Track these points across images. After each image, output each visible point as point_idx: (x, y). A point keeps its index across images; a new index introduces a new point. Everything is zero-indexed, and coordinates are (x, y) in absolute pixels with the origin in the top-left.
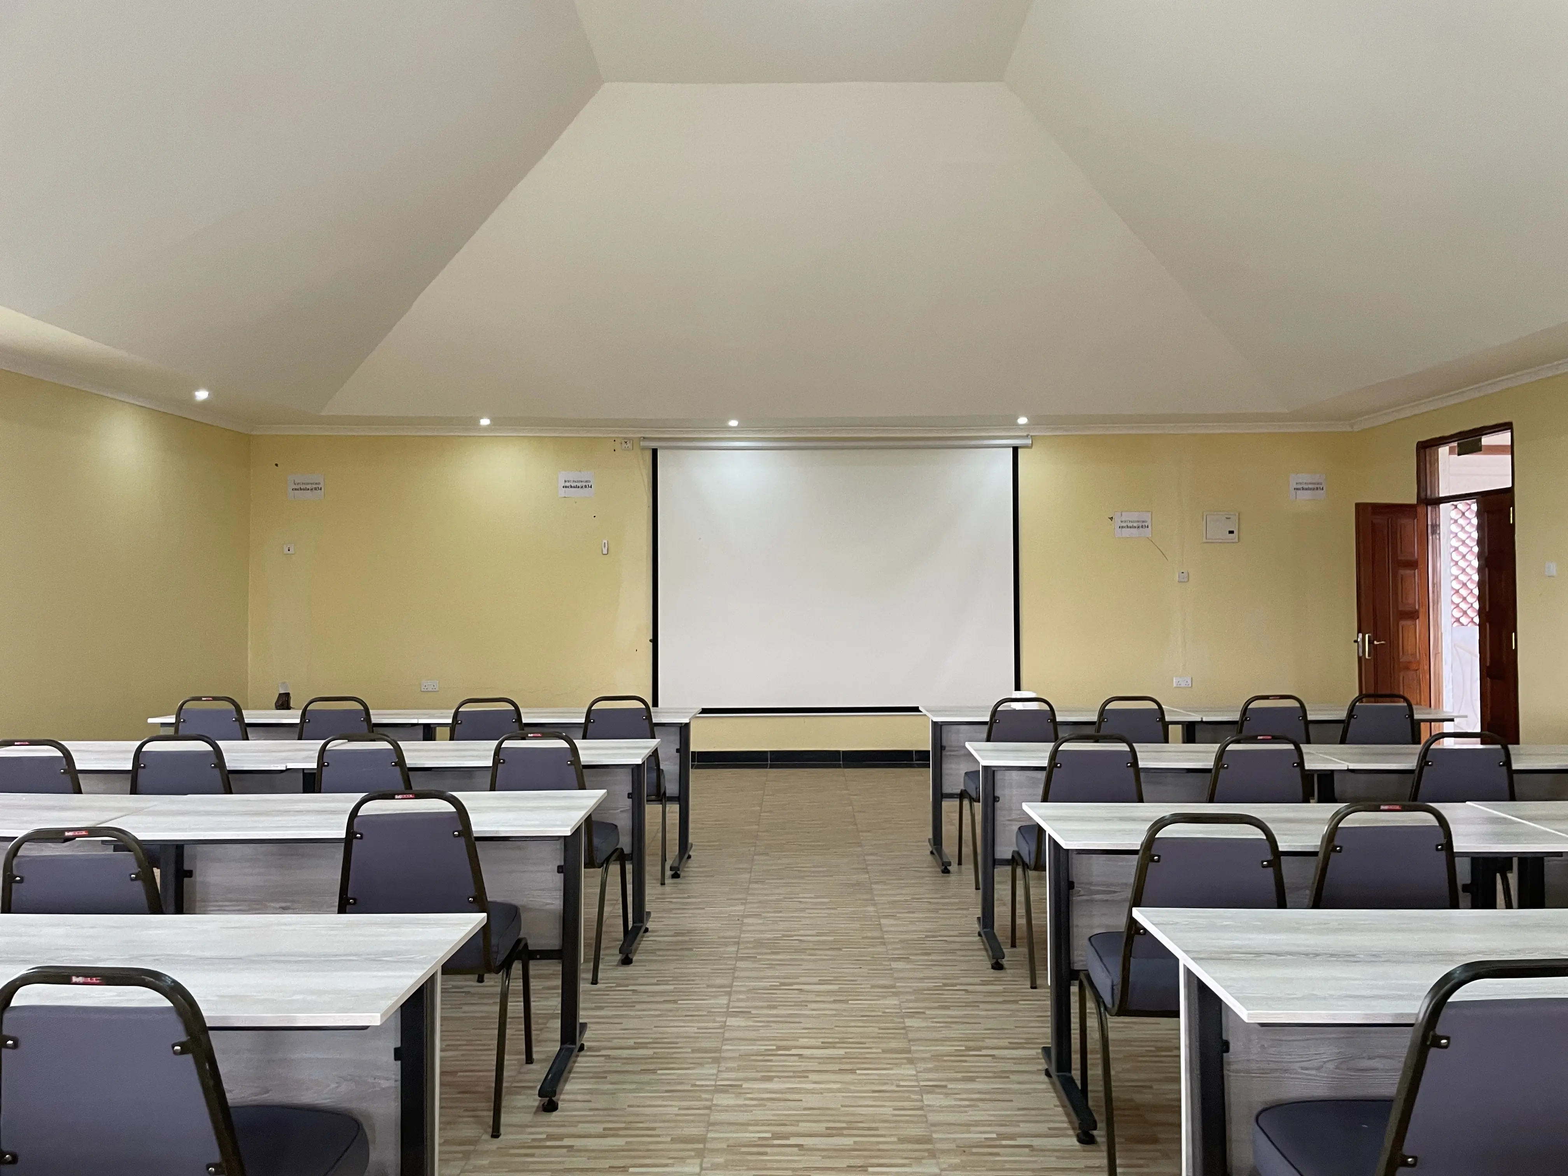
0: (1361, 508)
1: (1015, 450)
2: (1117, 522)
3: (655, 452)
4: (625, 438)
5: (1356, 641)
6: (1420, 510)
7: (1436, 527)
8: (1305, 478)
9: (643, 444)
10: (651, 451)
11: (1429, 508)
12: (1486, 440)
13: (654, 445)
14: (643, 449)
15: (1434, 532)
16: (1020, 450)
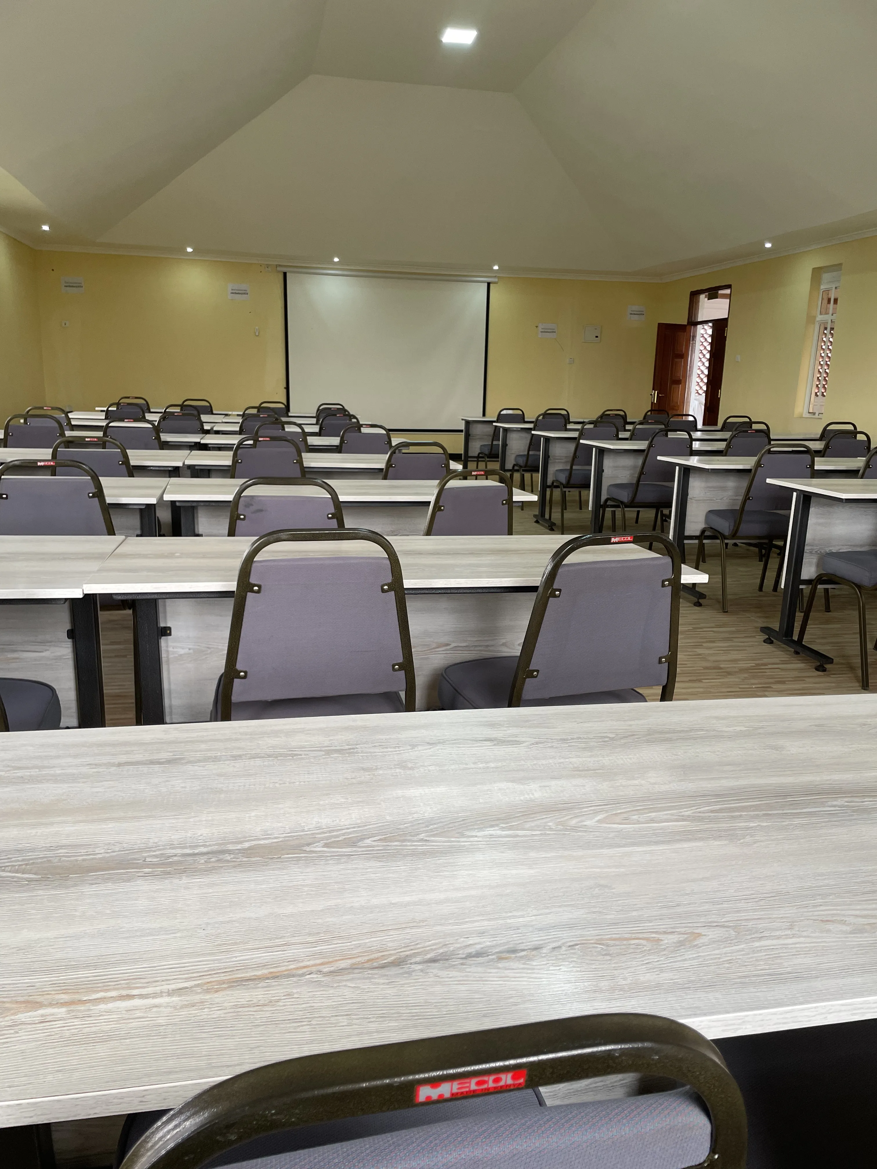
0: (660, 326)
1: (489, 284)
2: (540, 329)
3: (285, 274)
4: (267, 265)
5: (651, 395)
6: (688, 327)
7: (694, 337)
8: (635, 308)
9: (278, 269)
10: (283, 274)
11: (692, 327)
12: (720, 292)
13: (285, 270)
14: (279, 272)
15: (693, 340)
16: (491, 285)
